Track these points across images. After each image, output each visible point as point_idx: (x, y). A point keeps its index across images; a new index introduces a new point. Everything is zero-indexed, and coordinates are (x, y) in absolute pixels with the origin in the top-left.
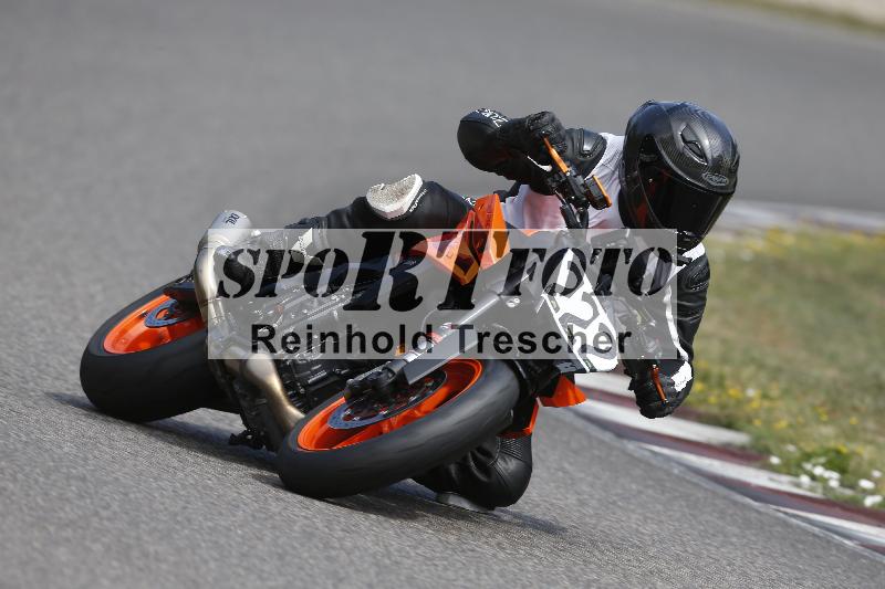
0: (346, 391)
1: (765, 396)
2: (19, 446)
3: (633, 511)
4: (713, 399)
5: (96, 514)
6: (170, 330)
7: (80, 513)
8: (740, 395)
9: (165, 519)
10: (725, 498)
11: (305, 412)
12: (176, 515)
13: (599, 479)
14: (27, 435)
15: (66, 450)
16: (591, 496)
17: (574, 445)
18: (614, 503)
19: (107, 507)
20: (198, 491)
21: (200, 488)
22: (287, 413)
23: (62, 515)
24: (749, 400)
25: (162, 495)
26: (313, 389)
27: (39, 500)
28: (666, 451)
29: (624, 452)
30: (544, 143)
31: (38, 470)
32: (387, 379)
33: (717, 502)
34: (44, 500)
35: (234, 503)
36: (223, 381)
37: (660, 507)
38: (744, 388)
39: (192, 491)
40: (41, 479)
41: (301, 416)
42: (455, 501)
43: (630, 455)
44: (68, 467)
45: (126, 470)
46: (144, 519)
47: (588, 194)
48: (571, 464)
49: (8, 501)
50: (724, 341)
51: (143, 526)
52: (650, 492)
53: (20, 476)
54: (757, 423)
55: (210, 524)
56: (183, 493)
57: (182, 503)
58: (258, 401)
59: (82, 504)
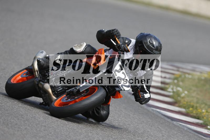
0: (66, 93)
1: (207, 112)
2: (30, 118)
3: (175, 138)
4: (194, 112)
5: (48, 135)
6: (26, 78)
7: (44, 134)
8: (201, 111)
9: (64, 136)
10: (197, 136)
11: (57, 98)
12: (67, 135)
13: (167, 130)
14: (32, 115)
15: (41, 119)
16: (165, 134)
17: (161, 122)
18: (171, 136)
19: (51, 133)
20: (72, 130)
21: (73, 129)
22: (53, 98)
23: (40, 134)
24: (203, 112)
25: (64, 131)
26: (59, 92)
27: (35, 131)
28: (183, 124)
29: (173, 124)
30: (115, 36)
31: (34, 124)
32: (75, 91)
33: (195, 136)
34: (36, 131)
35: (81, 133)
36: (38, 90)
37: (181, 137)
38: (202, 110)
39: (71, 130)
40: (35, 126)
41: (56, 98)
42: (91, 120)
43: (174, 125)
44: (42, 123)
45: (55, 124)
46: (59, 136)
47: (125, 49)
48: (160, 126)
49: (27, 131)
50: (197, 98)
51: (59, 138)
52: (179, 134)
53: (30, 125)
54: (205, 118)
55: (75, 138)
56: (68, 130)
57: (68, 133)
58: (46, 95)
59: (45, 132)
